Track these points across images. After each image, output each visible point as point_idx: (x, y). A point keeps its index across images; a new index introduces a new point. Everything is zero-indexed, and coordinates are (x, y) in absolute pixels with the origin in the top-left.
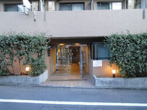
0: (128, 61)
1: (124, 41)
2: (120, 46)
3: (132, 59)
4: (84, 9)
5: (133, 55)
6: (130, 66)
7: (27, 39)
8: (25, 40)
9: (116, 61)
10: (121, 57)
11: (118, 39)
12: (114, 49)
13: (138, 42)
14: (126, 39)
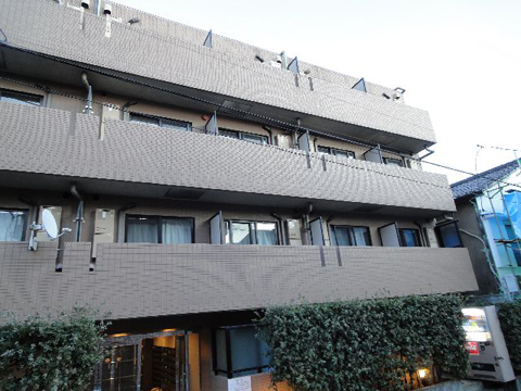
0: (313, 371)
1: (301, 323)
2: (294, 335)
3: (320, 365)
4: (193, 242)
5: (321, 355)
6: (319, 382)
7: (52, 337)
8: (43, 339)
9: (289, 376)
10: (298, 361)
11: (288, 317)
12: (283, 344)
13: (327, 324)
14: (305, 317)
